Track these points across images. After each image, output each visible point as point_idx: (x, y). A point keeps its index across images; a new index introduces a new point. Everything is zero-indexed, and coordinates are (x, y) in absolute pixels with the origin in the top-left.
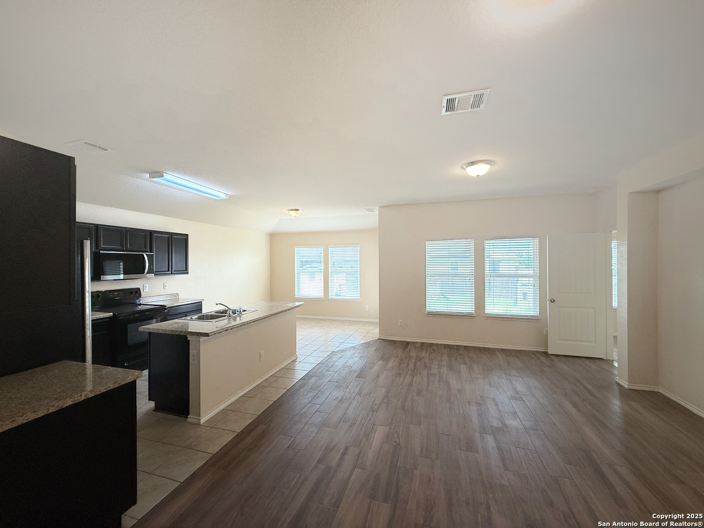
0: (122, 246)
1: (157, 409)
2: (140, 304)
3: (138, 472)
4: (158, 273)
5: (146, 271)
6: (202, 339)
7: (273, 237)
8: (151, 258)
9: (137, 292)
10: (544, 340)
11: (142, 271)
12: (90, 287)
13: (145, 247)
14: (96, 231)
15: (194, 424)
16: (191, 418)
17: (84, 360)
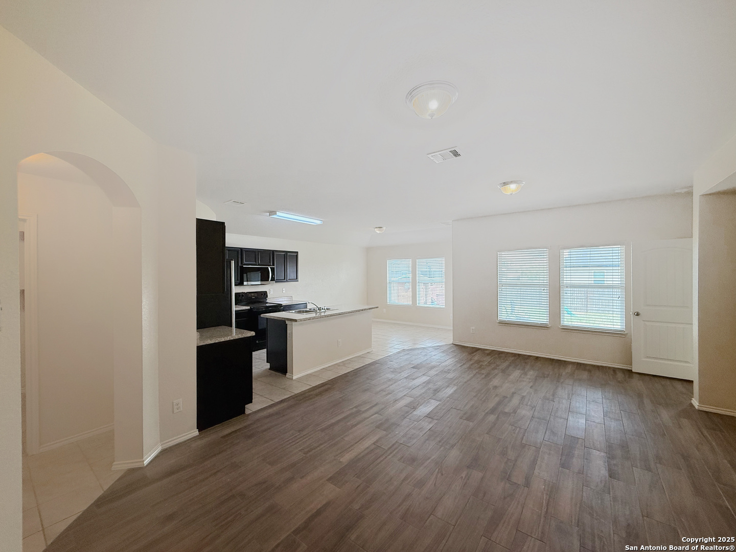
0: (256, 262)
1: (271, 369)
2: (267, 303)
3: (253, 394)
4: (278, 281)
5: (270, 279)
6: (294, 323)
7: (368, 250)
8: (273, 270)
9: (265, 294)
10: (628, 356)
11: (267, 280)
12: (235, 290)
13: (270, 262)
14: (240, 252)
15: (289, 379)
16: (288, 375)
17: (231, 326)
